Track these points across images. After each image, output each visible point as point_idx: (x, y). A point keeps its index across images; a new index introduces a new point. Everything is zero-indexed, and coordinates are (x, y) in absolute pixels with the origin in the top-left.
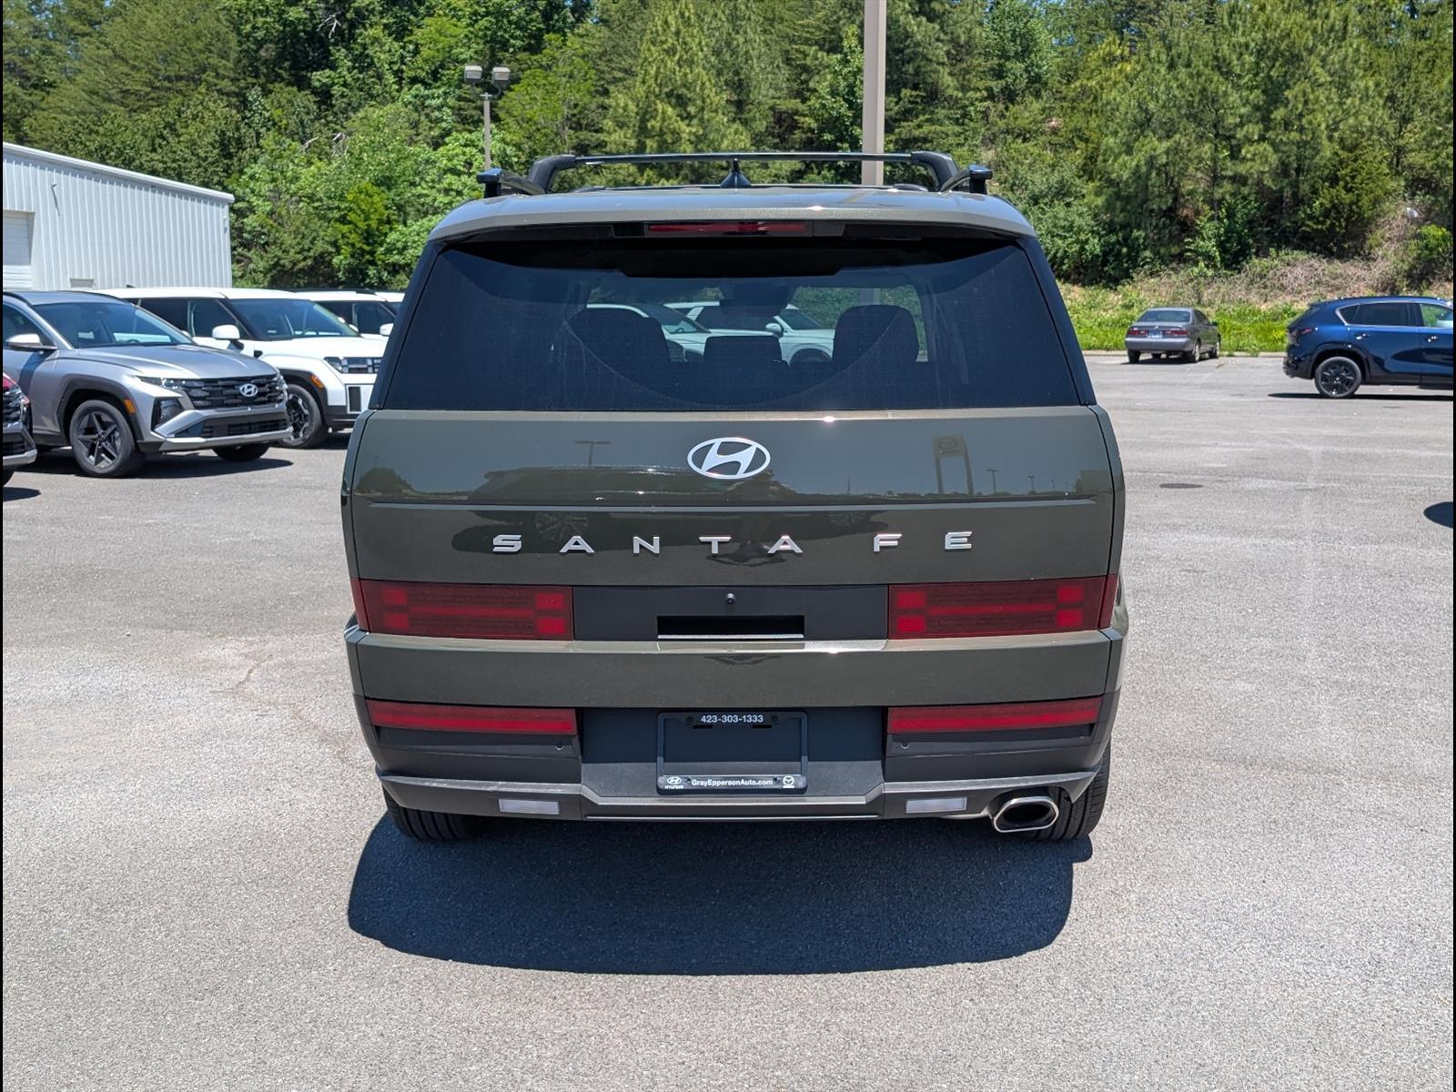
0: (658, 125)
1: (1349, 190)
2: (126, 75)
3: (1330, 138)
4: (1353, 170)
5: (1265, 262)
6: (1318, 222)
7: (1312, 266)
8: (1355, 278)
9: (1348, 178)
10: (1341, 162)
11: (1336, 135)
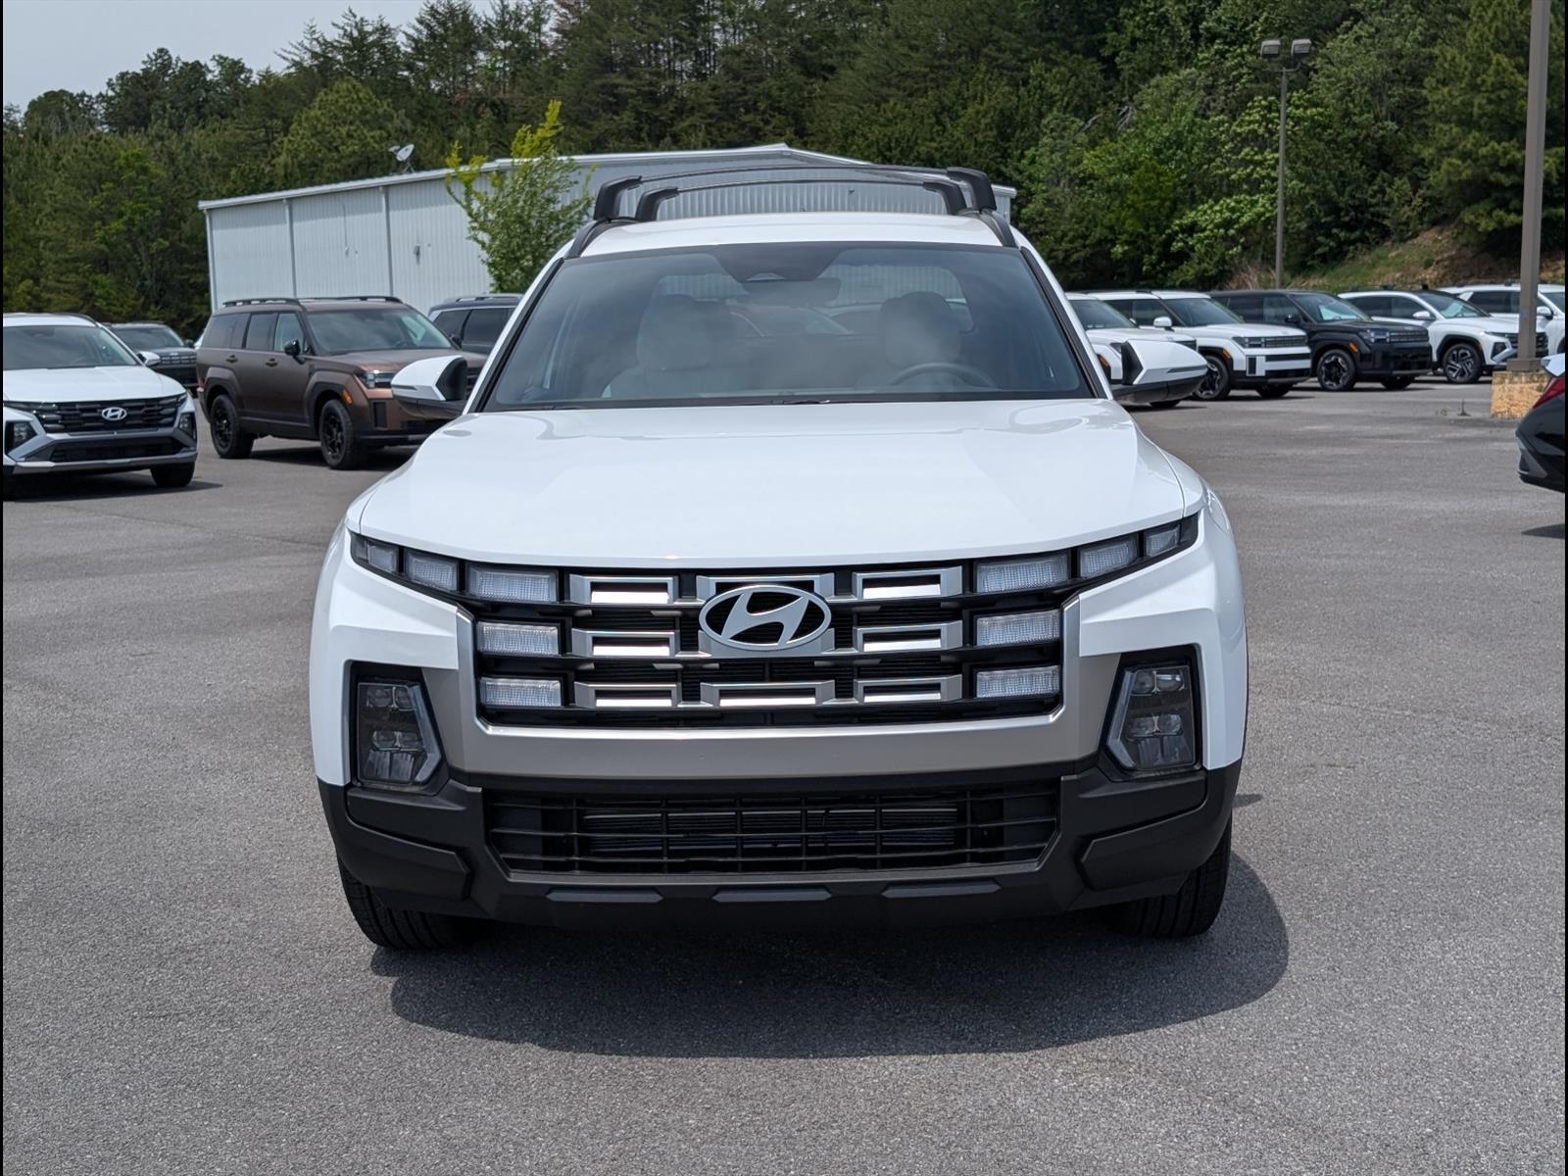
2: (904, 55)
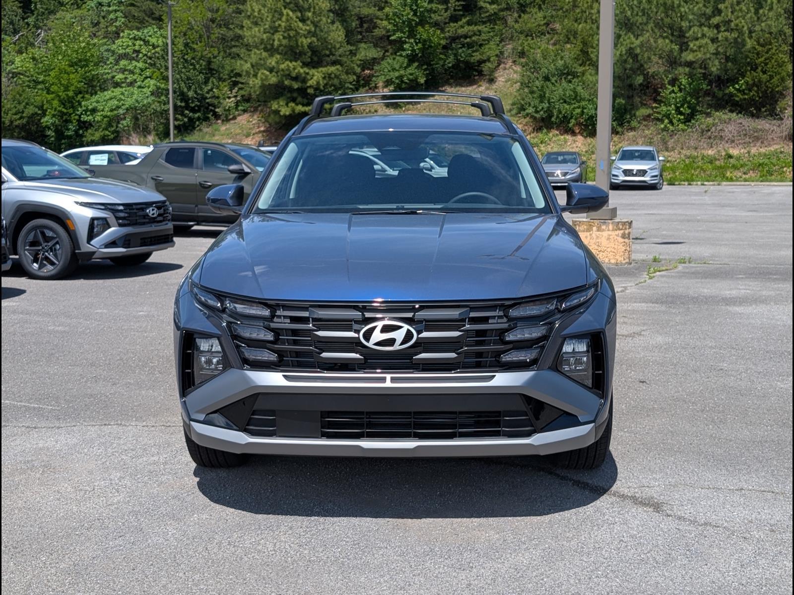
0: (283, 24)
1: (764, 72)
3: (750, 37)
4: (766, 59)
5: (710, 120)
6: (745, 94)
7: (741, 123)
8: (770, 132)
9: (763, 64)
10: (758, 54)
11: (753, 35)
